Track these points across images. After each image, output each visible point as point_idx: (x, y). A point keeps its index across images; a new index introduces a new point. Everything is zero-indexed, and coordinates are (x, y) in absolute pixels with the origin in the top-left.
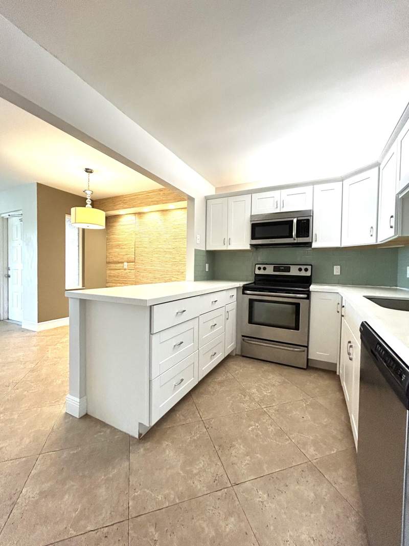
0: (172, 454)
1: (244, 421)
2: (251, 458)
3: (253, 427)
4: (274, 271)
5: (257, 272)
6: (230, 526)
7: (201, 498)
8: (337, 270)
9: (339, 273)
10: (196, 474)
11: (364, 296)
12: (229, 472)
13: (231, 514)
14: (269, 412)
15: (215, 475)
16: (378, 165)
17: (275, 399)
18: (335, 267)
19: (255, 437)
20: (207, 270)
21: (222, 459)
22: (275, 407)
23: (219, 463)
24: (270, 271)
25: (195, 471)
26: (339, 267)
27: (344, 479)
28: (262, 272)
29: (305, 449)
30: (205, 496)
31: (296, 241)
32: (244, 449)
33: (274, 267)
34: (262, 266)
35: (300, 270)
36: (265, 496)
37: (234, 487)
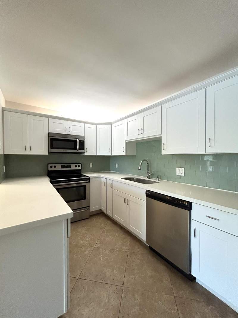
0: (87, 310)
1: (95, 259)
2: (115, 270)
3: (102, 258)
4: (61, 168)
5: (50, 169)
6: (138, 298)
7: (122, 305)
8: (91, 165)
9: (92, 167)
10: (108, 301)
11: (122, 178)
12: (116, 284)
13: (134, 295)
14: (98, 246)
15: (114, 291)
16: (111, 124)
17: (94, 239)
18: (90, 164)
19: (107, 261)
20: (4, 171)
21: (108, 283)
22: (98, 242)
23: (110, 285)
24: (58, 168)
25: (107, 301)
26: (92, 164)
27: (139, 248)
28: (53, 169)
29: (123, 249)
30: (122, 303)
31: (78, 152)
32: (110, 269)
33: (61, 165)
34: (53, 165)
35: (76, 166)
36: (133, 276)
37: (124, 286)
